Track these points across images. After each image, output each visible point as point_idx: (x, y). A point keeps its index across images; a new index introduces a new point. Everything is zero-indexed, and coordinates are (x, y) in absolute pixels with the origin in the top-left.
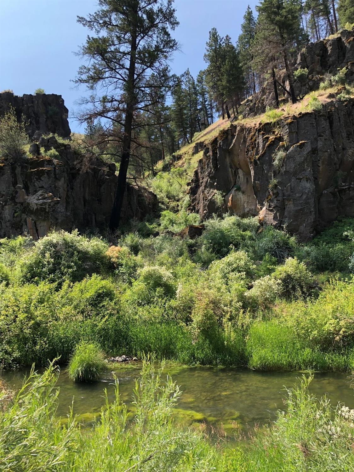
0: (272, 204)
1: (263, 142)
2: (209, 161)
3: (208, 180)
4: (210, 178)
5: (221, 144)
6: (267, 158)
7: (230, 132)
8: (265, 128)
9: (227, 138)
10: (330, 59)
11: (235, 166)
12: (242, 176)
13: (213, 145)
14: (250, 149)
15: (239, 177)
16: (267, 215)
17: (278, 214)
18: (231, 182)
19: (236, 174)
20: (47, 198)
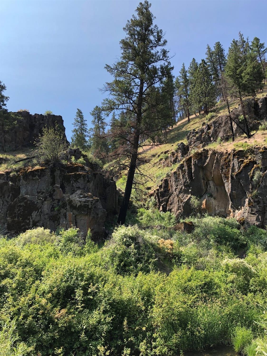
0: (253, 209)
1: (238, 163)
2: (184, 174)
3: (182, 187)
4: (184, 186)
5: (197, 162)
6: (243, 175)
7: (203, 154)
8: (239, 154)
9: (201, 158)
10: (261, 111)
11: (207, 178)
12: (213, 187)
13: (188, 162)
14: (224, 167)
15: (210, 187)
16: (249, 217)
17: (260, 217)
18: (203, 190)
19: (207, 184)
20: (87, 197)
